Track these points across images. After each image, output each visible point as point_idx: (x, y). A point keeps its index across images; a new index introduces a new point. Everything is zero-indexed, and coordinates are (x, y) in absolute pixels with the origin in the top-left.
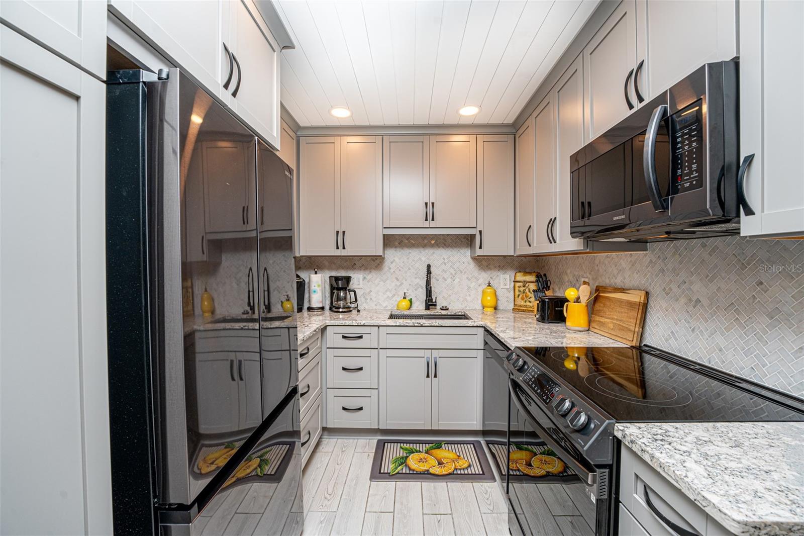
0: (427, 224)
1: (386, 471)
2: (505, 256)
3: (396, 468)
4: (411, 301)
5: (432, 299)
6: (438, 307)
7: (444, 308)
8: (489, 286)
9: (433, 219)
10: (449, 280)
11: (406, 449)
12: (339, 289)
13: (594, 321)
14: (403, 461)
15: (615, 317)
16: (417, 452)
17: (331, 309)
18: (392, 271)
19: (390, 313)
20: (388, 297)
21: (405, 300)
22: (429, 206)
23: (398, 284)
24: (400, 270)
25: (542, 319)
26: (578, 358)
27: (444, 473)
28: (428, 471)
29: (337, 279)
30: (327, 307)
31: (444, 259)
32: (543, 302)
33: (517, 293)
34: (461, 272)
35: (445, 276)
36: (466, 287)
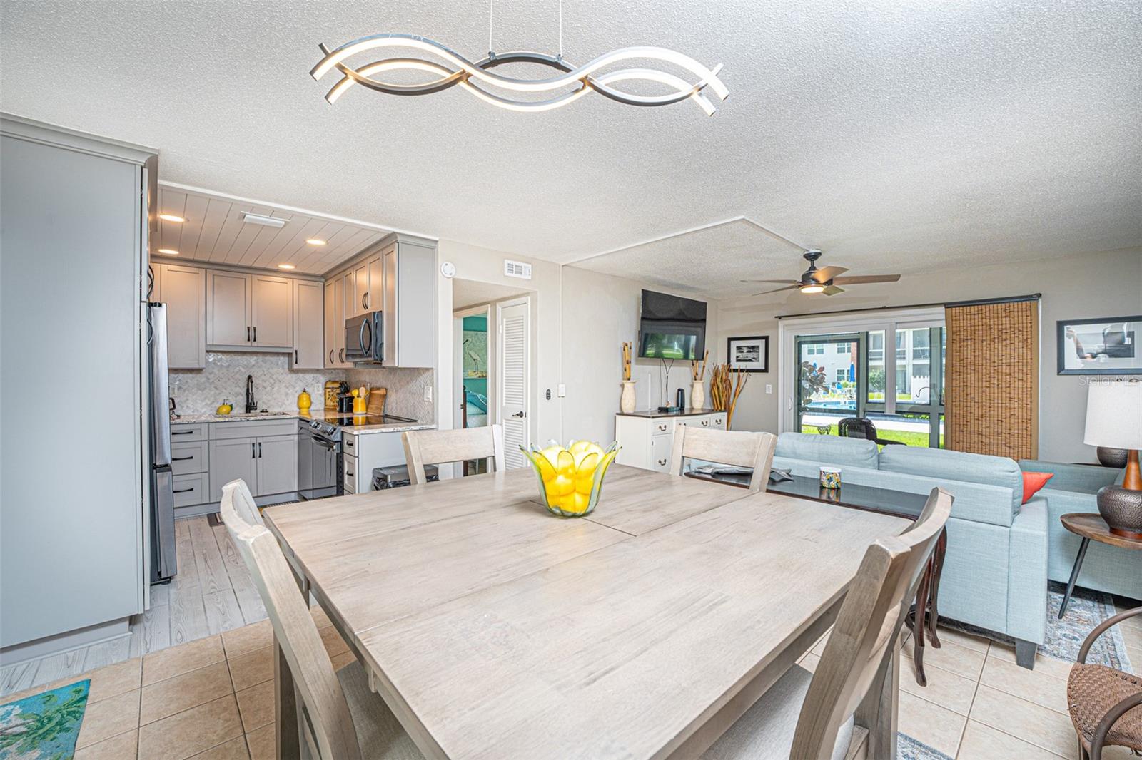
0: (249, 344)
2: (318, 369)
4: (231, 405)
5: (253, 405)
6: (258, 409)
7: (264, 411)
8: (304, 391)
9: (255, 340)
10: (269, 388)
15: (376, 403)
21: (225, 406)
22: (252, 329)
24: (219, 380)
25: (341, 410)
32: (341, 400)
33: (327, 395)
35: (265, 384)
36: (285, 394)
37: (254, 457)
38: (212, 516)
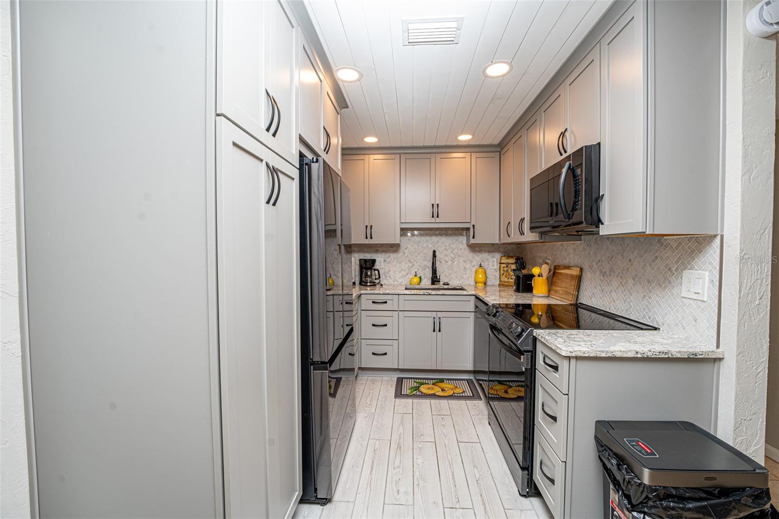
0: (433, 220)
1: (405, 394)
2: (493, 244)
3: (412, 392)
4: (420, 278)
5: (437, 277)
6: (441, 283)
7: (446, 283)
8: (481, 266)
9: (438, 217)
10: (450, 262)
11: (418, 383)
12: (367, 269)
13: (552, 290)
14: (417, 388)
15: (564, 286)
16: (426, 384)
17: (360, 284)
18: (406, 255)
19: (405, 287)
20: (403, 275)
21: (416, 277)
22: (435, 206)
23: (410, 265)
24: (412, 255)
25: (518, 290)
26: (541, 315)
27: (446, 395)
28: (434, 394)
29: (365, 261)
30: (357, 283)
31: (446, 246)
32: (518, 278)
33: (502, 272)
34: (459, 256)
35: (447, 259)
36: (463, 268)
37: (434, 331)
38: (400, 381)
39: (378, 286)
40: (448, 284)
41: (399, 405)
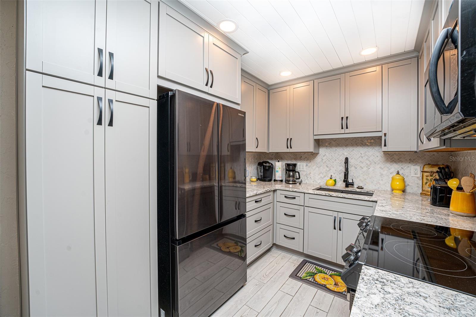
0: (342, 131)
1: (300, 276)
3: (306, 277)
4: (335, 181)
5: (350, 181)
6: (355, 186)
7: (360, 187)
8: (398, 174)
9: (347, 128)
10: (365, 169)
11: (318, 270)
12: (290, 171)
14: (313, 275)
16: (324, 273)
18: (324, 161)
19: (319, 187)
20: (321, 177)
21: (331, 180)
22: (344, 119)
24: (329, 161)
27: (335, 290)
28: (325, 285)
29: (288, 165)
30: (284, 180)
31: (361, 154)
32: (435, 189)
33: (425, 181)
34: (375, 163)
35: (362, 165)
36: (380, 174)
37: (335, 229)
38: (304, 263)
39: (298, 184)
40: (362, 188)
41: (288, 285)
